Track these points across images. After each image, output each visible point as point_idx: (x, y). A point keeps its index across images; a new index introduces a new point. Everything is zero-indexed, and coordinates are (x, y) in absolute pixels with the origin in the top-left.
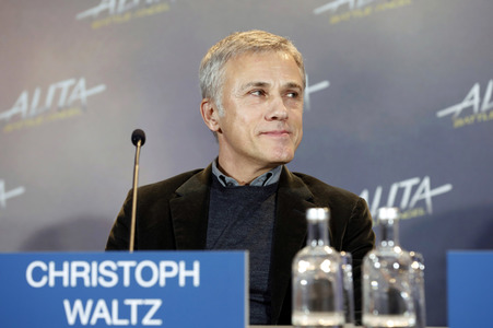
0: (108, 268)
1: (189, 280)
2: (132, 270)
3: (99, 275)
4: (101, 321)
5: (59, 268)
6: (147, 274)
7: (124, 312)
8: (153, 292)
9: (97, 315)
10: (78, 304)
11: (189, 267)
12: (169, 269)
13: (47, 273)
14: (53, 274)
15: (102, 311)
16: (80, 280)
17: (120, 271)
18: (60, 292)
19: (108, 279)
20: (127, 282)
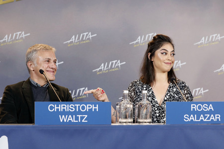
0: (72, 106)
1: (95, 109)
2: (79, 107)
3: (69, 108)
4: (70, 121)
5: (58, 106)
6: (83, 108)
7: (77, 118)
8: (85, 113)
9: (69, 119)
10: (63, 116)
11: (95, 106)
12: (89, 107)
13: (54, 108)
14: (56, 108)
15: (70, 118)
16: (64, 110)
17: (75, 107)
18: (58, 113)
19: (72, 109)
20: (77, 110)
